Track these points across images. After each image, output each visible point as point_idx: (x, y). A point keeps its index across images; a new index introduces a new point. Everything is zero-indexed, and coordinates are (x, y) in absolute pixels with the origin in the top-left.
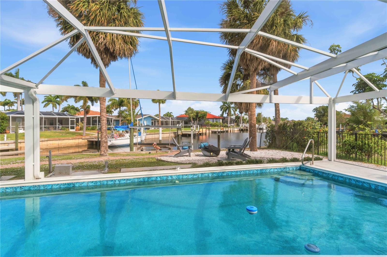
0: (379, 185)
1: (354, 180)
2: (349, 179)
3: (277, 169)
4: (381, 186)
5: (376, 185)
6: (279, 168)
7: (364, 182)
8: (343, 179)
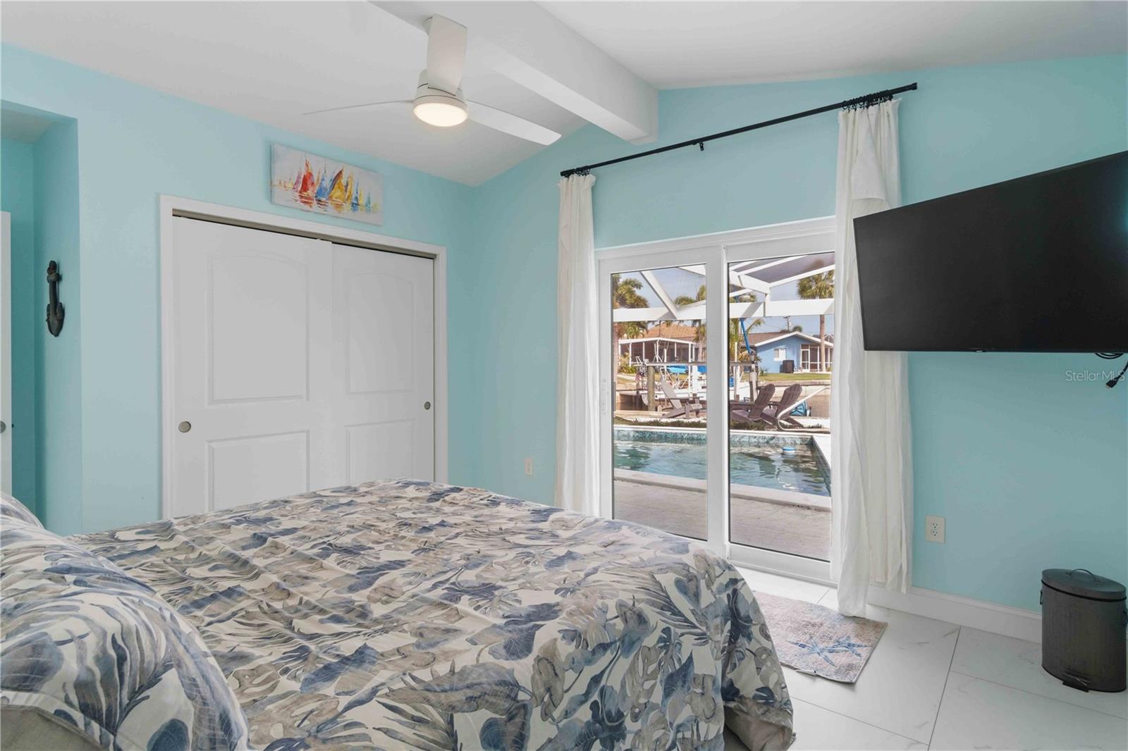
3: (755, 437)
6: (760, 437)
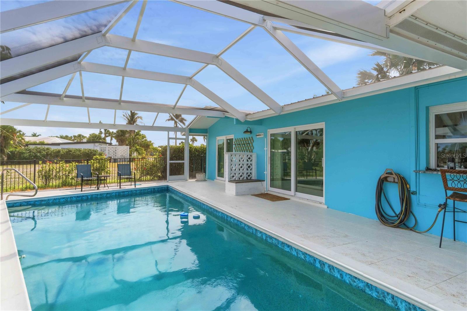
0: (93, 195)
1: (75, 197)
2: (71, 197)
4: (95, 194)
5: (91, 195)
7: (83, 196)
8: (65, 199)
